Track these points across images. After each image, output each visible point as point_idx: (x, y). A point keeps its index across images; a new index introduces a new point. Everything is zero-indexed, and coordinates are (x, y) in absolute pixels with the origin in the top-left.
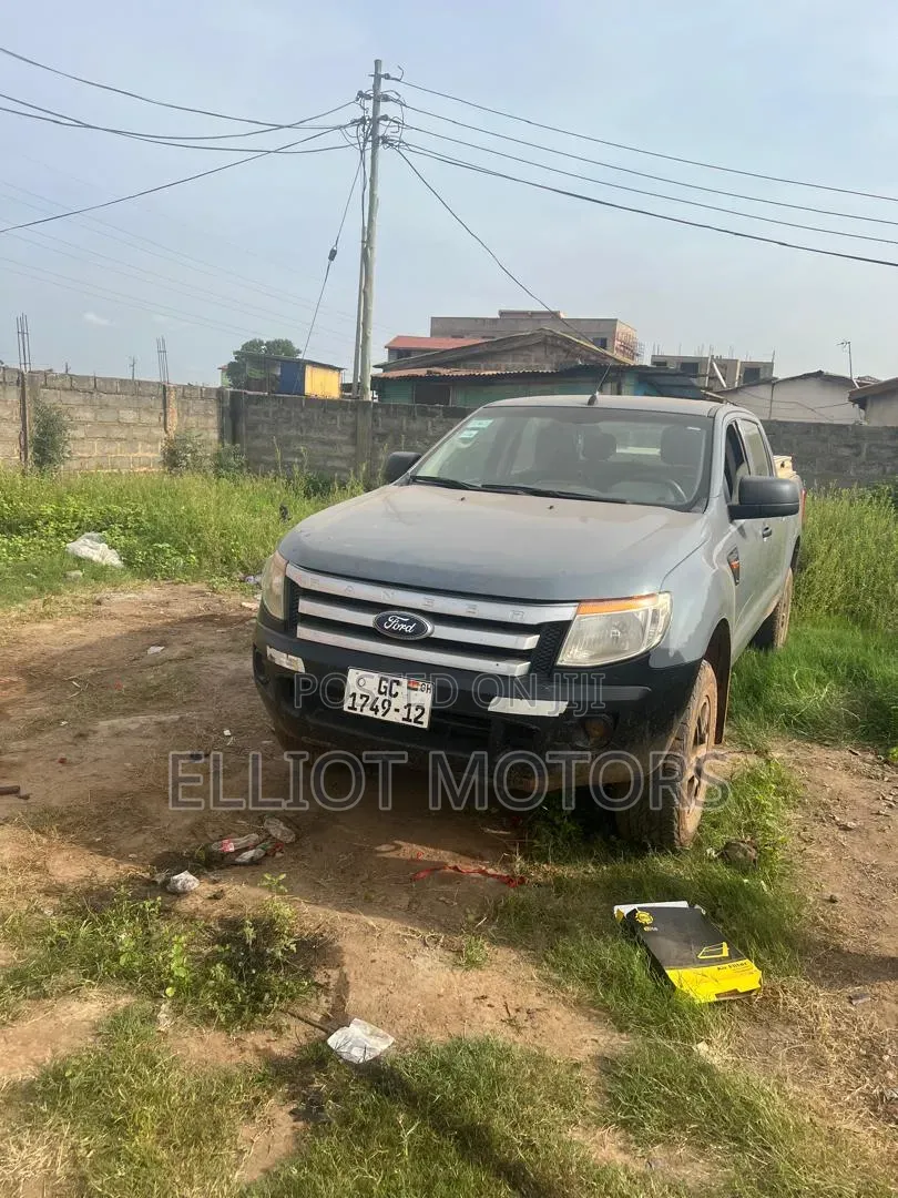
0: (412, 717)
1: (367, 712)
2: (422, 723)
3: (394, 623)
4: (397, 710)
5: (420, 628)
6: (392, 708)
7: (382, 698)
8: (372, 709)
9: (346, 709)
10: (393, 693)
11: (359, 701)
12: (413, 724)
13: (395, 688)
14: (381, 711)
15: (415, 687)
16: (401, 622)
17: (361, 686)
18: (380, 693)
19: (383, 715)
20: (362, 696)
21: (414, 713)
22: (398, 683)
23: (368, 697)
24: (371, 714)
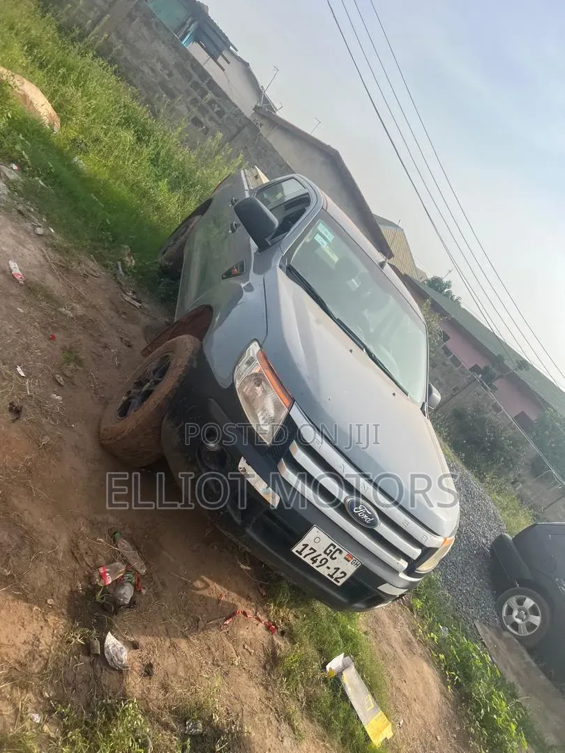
0: (335, 576)
1: (308, 560)
2: (339, 582)
3: (362, 510)
4: (328, 568)
5: (374, 523)
6: (326, 565)
7: (324, 556)
8: (312, 559)
9: (294, 551)
10: (334, 557)
11: (307, 551)
12: (333, 580)
13: (337, 555)
14: (318, 563)
15: (349, 559)
16: (366, 513)
17: (315, 542)
18: (325, 552)
19: (317, 567)
20: (312, 549)
21: (338, 574)
22: (341, 552)
23: (315, 551)
24: (310, 562)
